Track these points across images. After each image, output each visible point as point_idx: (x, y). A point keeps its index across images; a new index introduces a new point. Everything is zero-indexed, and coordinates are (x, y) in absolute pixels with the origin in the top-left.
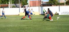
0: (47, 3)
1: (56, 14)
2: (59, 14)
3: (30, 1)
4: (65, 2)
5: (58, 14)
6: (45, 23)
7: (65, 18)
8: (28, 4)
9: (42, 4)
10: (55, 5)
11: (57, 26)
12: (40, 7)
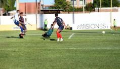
0: (52, 7)
1: (68, 29)
2: (73, 29)
3: (20, 4)
4: (84, 6)
5: (71, 28)
6: (47, 44)
7: (83, 36)
8: (15, 9)
9: (42, 9)
10: (66, 11)
11: (69, 51)
12: (38, 15)
